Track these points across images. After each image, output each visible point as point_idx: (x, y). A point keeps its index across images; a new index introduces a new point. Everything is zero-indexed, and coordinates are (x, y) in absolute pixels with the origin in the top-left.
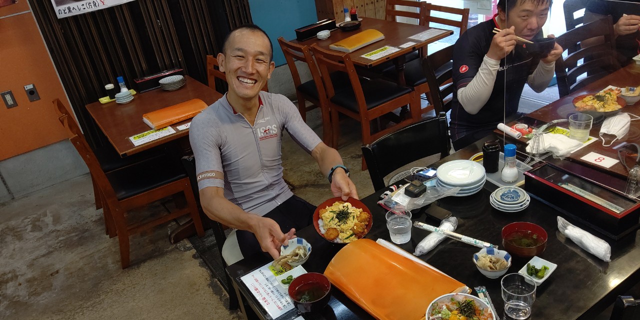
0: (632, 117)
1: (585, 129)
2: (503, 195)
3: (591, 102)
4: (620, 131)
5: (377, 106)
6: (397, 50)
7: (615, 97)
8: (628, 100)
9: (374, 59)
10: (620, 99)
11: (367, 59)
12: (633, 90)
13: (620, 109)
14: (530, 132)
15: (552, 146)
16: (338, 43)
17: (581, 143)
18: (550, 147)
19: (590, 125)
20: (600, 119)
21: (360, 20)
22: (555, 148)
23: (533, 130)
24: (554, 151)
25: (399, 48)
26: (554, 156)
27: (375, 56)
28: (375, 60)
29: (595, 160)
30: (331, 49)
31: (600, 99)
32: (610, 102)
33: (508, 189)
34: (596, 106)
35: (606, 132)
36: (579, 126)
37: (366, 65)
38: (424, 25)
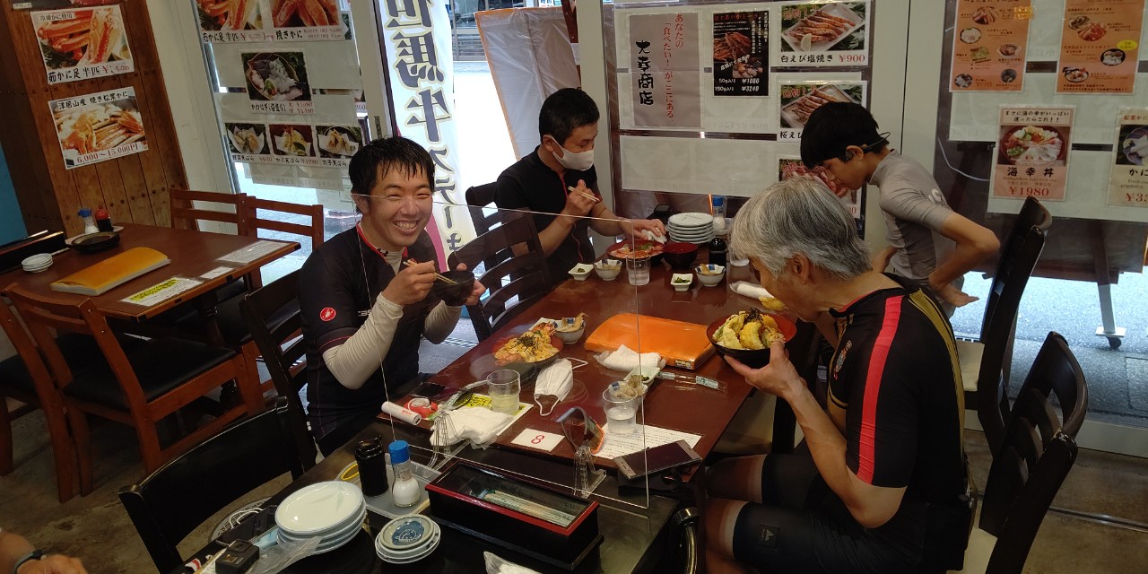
0: (574, 363)
1: (512, 393)
2: (397, 534)
3: (515, 349)
4: (561, 389)
5: (169, 390)
6: (197, 283)
7: (548, 337)
8: (567, 337)
9: (149, 305)
10: (555, 339)
11: (135, 306)
12: (572, 322)
13: (557, 353)
14: (434, 410)
15: (467, 429)
16: (70, 278)
17: (510, 416)
18: (465, 432)
19: (517, 386)
20: (531, 374)
21: (117, 229)
22: (472, 432)
23: (440, 406)
24: (472, 437)
25: (200, 279)
26: (472, 445)
27: (152, 298)
28: (153, 307)
29: (532, 442)
30: (56, 289)
31: (528, 342)
32: (541, 345)
33: (403, 522)
34: (524, 354)
35: (543, 393)
36: (503, 390)
37: (132, 317)
38: (247, 234)
